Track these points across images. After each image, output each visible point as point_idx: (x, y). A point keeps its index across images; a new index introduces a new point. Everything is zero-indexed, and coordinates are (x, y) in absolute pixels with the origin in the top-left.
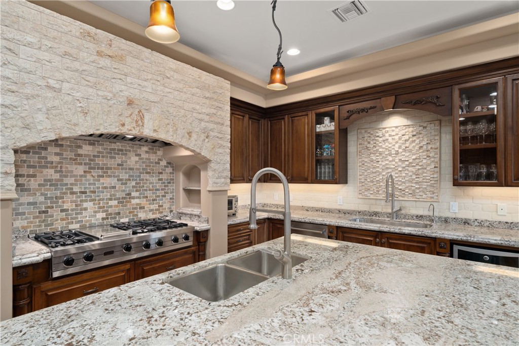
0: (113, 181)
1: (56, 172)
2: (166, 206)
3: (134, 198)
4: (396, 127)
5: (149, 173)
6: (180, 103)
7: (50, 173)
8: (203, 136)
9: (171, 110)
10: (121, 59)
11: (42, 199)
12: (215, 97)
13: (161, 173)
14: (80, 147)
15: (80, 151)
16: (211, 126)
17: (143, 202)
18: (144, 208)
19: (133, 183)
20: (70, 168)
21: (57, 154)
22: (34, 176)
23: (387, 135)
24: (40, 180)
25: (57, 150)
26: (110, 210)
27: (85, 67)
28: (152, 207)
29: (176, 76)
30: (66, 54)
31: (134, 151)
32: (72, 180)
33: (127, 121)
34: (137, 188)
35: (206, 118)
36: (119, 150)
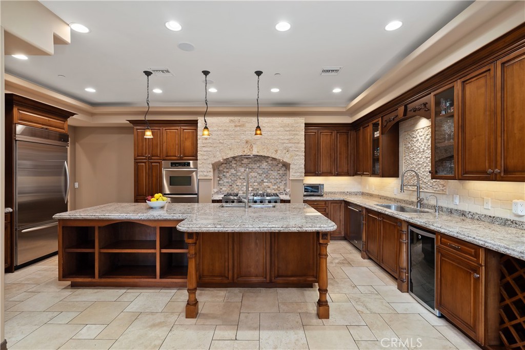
0: (255, 174)
1: (235, 170)
2: (282, 187)
3: (265, 182)
4: (423, 128)
5: (273, 170)
6: (270, 137)
7: (233, 171)
8: (285, 151)
9: (266, 141)
10: (243, 126)
11: (230, 180)
12: (293, 129)
13: (279, 170)
14: (243, 160)
15: (243, 162)
16: (290, 145)
17: (269, 184)
18: (270, 187)
19: (265, 175)
20: (239, 169)
21: (235, 164)
22: (228, 172)
23: (418, 136)
24: (230, 174)
25: (235, 162)
26: (254, 187)
27: (231, 133)
28: (274, 187)
29: (269, 125)
30: (225, 130)
31: (265, 160)
32: (240, 174)
33: (246, 150)
34: (267, 177)
35: (288, 141)
36: (258, 160)
